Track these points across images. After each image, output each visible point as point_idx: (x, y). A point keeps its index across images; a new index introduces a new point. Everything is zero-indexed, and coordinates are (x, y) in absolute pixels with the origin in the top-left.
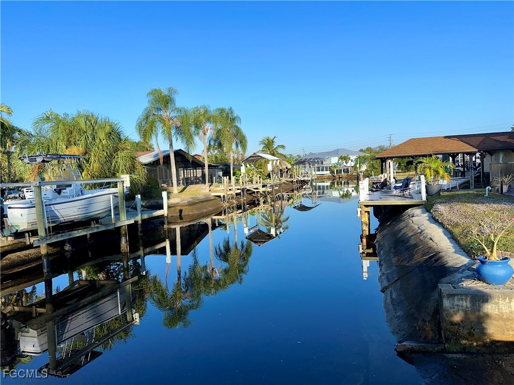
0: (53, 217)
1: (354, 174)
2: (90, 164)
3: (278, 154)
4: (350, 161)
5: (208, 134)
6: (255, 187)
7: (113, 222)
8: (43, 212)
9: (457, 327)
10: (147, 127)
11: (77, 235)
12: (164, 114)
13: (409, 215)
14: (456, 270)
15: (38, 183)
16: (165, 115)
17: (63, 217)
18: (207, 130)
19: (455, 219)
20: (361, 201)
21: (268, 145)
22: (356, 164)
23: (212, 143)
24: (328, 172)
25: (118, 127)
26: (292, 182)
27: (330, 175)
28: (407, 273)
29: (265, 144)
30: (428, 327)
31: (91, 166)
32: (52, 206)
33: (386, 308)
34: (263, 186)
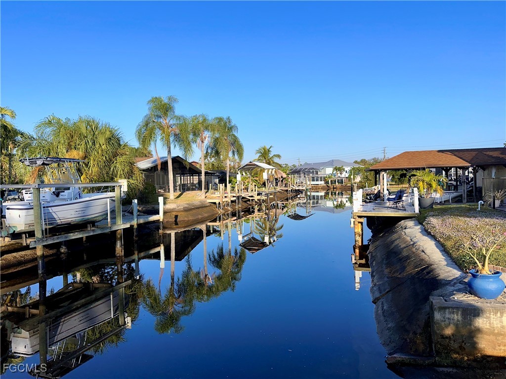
0: (50, 219)
1: (348, 185)
2: (89, 168)
3: (274, 163)
4: (344, 173)
5: (206, 142)
6: (250, 195)
7: (109, 225)
8: (41, 214)
9: (447, 340)
10: (146, 134)
11: (73, 238)
12: (163, 121)
13: (402, 227)
14: (448, 283)
15: (37, 185)
16: (164, 122)
17: (60, 220)
18: (205, 138)
19: (447, 232)
20: (354, 212)
21: (265, 154)
22: (350, 175)
23: (209, 151)
24: (323, 182)
25: (118, 133)
26: (287, 191)
27: (325, 185)
28: (399, 285)
29: (261, 153)
30: (419, 340)
31: (90, 170)
32: (49, 208)
33: (377, 319)
34: (258, 194)
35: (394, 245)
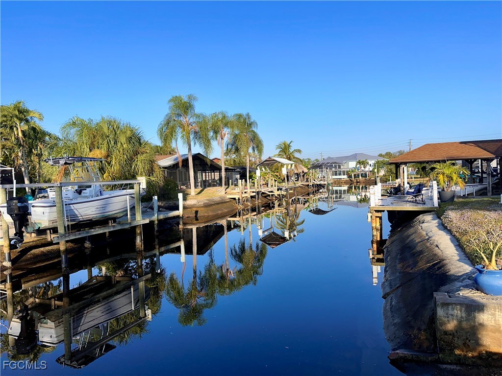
0: (72, 216)
1: (372, 179)
2: (111, 166)
3: (294, 158)
4: (368, 166)
5: (226, 139)
6: (270, 190)
7: (129, 221)
8: (63, 211)
9: (451, 337)
10: (168, 131)
11: (94, 233)
12: (183, 120)
13: (419, 221)
14: (457, 278)
15: (59, 184)
16: (185, 121)
17: (82, 216)
18: (225, 135)
19: (464, 226)
20: (371, 206)
21: (285, 150)
22: (374, 169)
23: (230, 147)
24: (346, 177)
25: (139, 132)
26: (308, 185)
27: (348, 179)
28: (410, 280)
29: (282, 148)
30: (423, 336)
31: (112, 168)
32: (71, 205)
33: (385, 314)
34: (278, 190)
35: (409, 239)
